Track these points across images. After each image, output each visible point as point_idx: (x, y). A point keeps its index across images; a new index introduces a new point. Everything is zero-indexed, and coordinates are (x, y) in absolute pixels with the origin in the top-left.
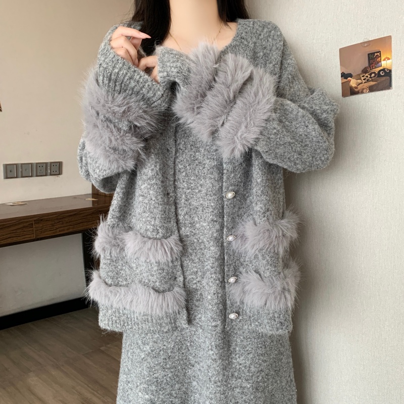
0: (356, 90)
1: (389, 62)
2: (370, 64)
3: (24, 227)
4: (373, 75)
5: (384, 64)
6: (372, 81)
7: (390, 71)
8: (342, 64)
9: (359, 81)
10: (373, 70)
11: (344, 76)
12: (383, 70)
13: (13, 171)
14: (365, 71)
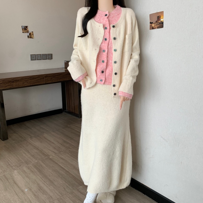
0: (154, 28)
1: (163, 19)
2: (158, 20)
3: (41, 79)
4: (158, 23)
5: (162, 20)
6: (158, 25)
7: (163, 22)
8: (150, 19)
9: (155, 25)
10: (159, 22)
11: (151, 23)
12: (161, 22)
13: (34, 57)
14: (156, 22)
